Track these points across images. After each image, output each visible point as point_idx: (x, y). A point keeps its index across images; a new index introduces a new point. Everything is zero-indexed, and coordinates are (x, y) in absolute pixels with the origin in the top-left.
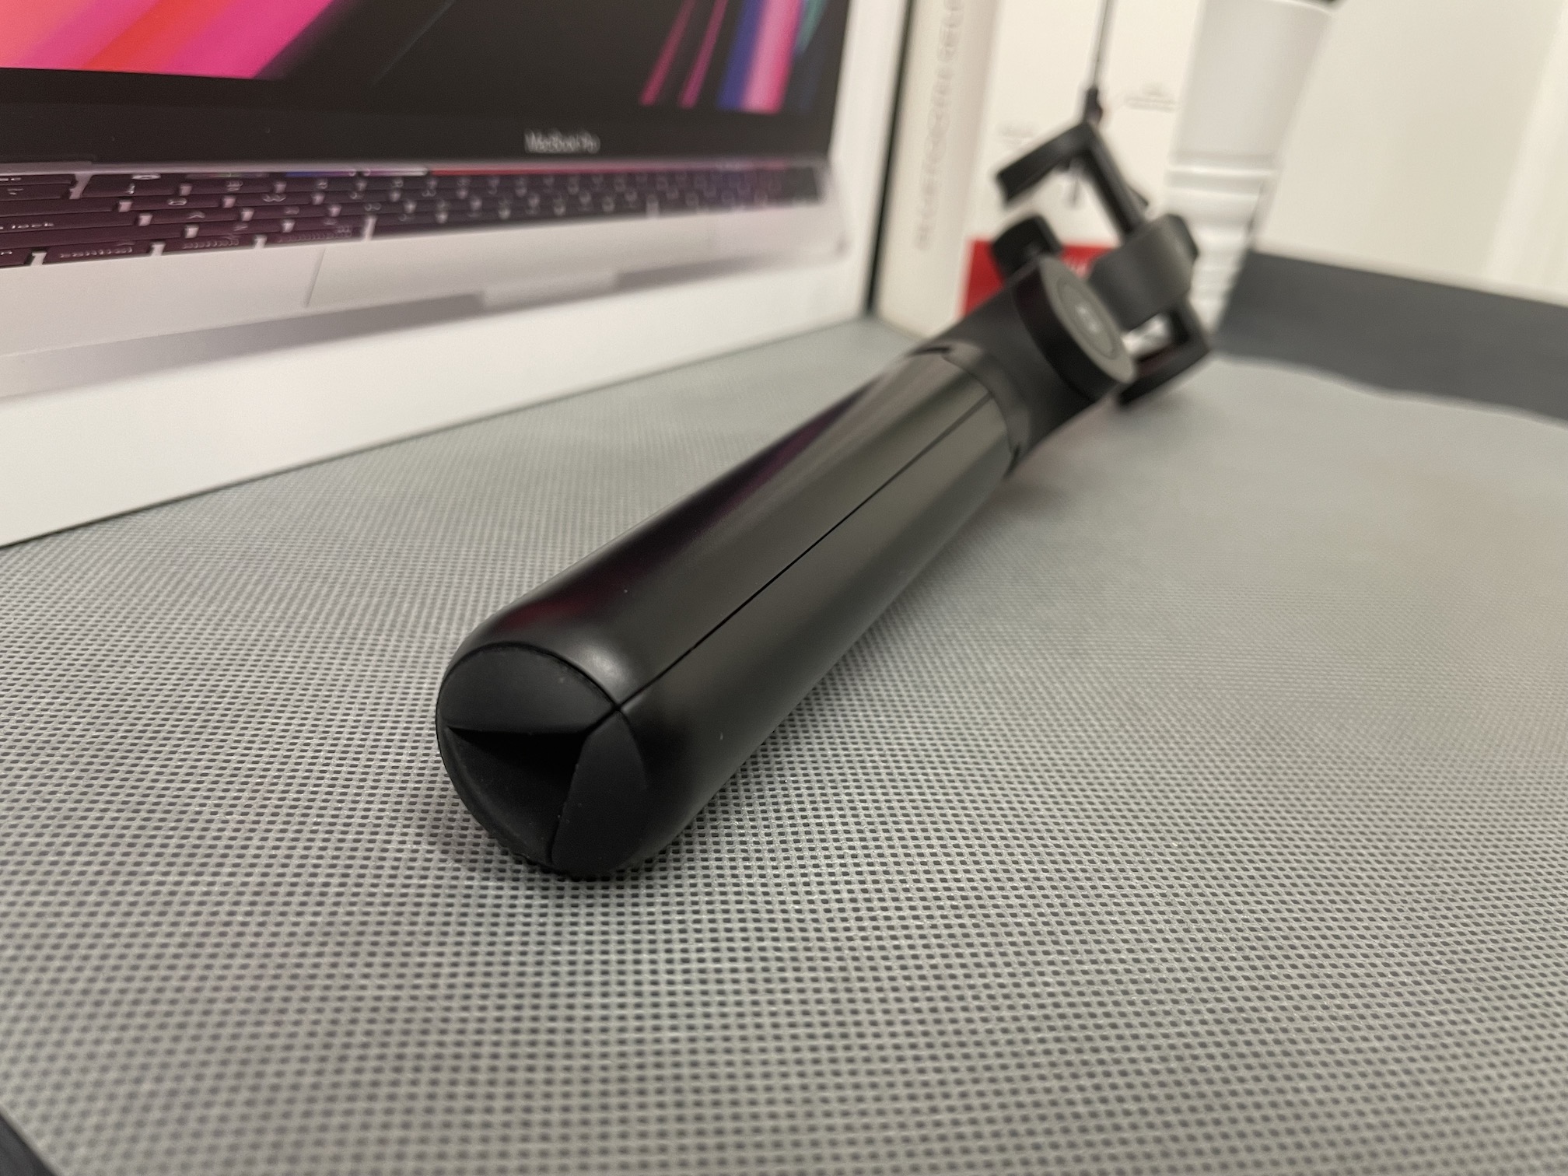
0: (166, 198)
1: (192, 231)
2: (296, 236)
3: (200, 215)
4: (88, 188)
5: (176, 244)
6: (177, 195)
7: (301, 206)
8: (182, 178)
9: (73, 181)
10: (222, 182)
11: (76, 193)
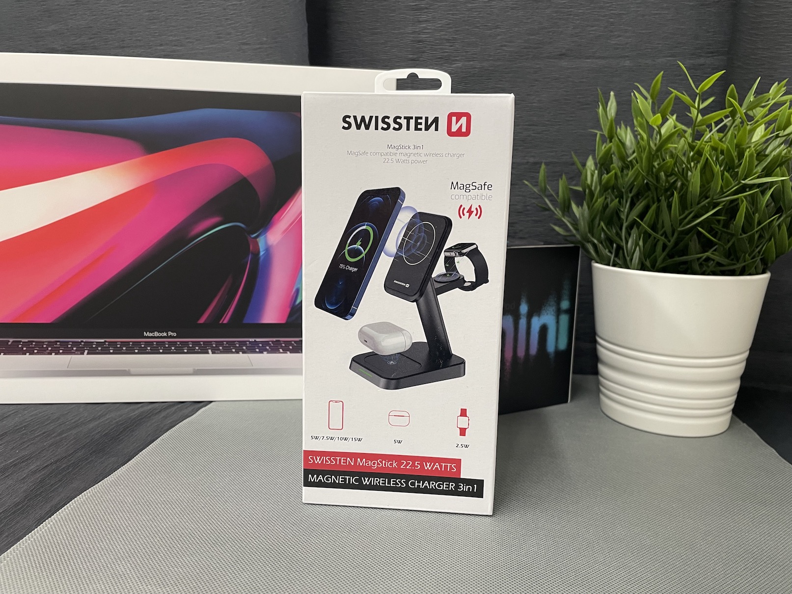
0: (29, 345)
1: (36, 351)
2: (63, 353)
3: (38, 348)
4: (12, 343)
5: (32, 353)
6: (32, 344)
7: (64, 348)
8: (33, 341)
9: (9, 341)
10: (43, 342)
11: (10, 343)
